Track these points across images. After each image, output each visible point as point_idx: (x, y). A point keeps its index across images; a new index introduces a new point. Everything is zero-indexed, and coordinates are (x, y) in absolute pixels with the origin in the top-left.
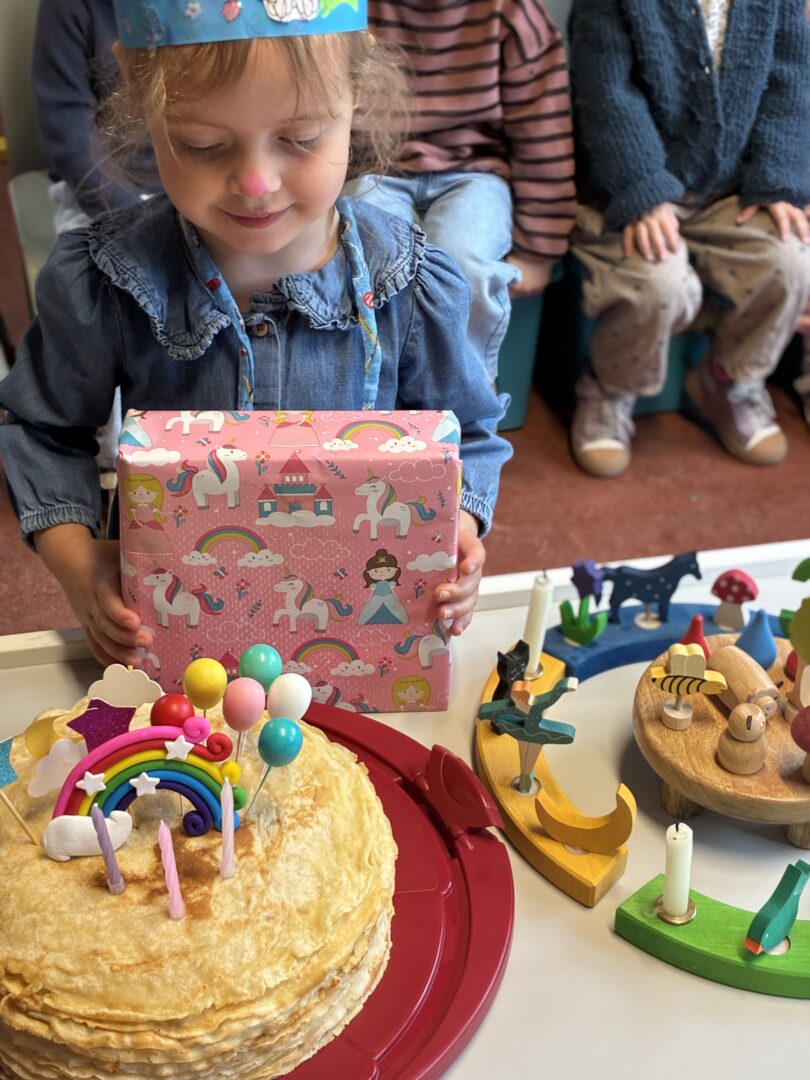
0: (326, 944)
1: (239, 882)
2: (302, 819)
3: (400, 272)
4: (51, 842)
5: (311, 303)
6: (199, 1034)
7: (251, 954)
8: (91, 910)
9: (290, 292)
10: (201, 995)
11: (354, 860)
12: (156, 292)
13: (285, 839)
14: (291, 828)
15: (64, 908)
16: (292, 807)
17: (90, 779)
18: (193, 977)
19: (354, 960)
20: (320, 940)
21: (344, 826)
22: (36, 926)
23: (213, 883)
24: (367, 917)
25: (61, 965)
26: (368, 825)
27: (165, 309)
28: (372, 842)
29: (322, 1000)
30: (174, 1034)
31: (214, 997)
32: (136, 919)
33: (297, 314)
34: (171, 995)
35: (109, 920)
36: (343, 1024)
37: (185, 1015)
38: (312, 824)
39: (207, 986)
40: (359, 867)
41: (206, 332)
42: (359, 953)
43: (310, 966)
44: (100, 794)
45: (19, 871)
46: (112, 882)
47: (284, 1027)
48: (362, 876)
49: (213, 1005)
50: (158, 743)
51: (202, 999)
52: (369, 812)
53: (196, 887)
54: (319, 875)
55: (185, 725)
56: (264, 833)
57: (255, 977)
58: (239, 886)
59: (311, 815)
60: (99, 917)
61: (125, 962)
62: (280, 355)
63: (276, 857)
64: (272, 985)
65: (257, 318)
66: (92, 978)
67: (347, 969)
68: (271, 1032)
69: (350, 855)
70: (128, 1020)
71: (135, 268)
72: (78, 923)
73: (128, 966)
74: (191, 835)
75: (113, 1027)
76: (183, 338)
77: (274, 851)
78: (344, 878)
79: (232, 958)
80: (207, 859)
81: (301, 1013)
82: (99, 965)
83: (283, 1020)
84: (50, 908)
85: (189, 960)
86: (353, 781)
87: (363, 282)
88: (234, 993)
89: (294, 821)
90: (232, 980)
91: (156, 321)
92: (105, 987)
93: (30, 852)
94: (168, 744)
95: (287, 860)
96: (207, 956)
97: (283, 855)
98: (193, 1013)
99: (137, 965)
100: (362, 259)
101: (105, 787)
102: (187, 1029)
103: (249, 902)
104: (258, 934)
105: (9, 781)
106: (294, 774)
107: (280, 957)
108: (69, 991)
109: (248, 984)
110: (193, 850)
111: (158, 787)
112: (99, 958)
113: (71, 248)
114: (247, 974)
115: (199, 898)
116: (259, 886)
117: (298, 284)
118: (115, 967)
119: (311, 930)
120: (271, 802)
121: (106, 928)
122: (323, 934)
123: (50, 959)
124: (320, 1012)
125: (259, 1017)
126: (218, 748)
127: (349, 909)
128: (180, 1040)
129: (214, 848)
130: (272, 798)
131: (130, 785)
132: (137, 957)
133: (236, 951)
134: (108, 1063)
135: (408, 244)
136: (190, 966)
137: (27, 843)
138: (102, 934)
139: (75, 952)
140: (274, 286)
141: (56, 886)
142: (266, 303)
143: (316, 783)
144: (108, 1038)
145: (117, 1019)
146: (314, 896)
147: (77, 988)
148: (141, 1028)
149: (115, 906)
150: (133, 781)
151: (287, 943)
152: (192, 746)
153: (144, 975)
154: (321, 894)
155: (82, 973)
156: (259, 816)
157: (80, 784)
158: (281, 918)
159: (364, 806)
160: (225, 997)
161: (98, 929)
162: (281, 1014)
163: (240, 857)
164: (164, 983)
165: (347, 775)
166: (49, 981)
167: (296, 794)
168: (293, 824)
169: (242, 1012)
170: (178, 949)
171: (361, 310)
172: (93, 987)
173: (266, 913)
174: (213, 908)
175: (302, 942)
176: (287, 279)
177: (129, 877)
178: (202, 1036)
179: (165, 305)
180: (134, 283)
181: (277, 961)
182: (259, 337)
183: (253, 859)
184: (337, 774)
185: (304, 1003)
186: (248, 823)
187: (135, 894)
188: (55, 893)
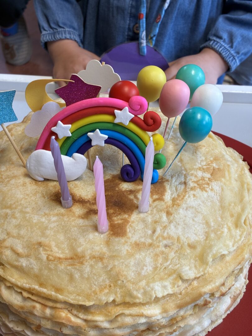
0: (205, 274)
1: (150, 216)
2: (202, 185)
6: (100, 319)
7: (148, 269)
8: (45, 214)
10: (106, 291)
11: (234, 219)
13: (187, 195)
14: (192, 189)
15: (28, 210)
16: (196, 176)
17: (61, 126)
18: (104, 277)
19: (224, 289)
20: (201, 270)
21: (229, 196)
22: (7, 218)
23: (132, 213)
24: (238, 261)
25: (15, 248)
29: (195, 313)
30: (81, 315)
31: (116, 295)
32: (74, 226)
34: (84, 286)
35: (55, 224)
36: (207, 330)
37: (91, 303)
38: (208, 189)
39: (112, 285)
40: (237, 225)
42: (228, 285)
43: (191, 287)
44: (68, 138)
45: (8, 181)
46: (63, 199)
47: (164, 327)
48: (238, 231)
49: (114, 301)
50: (109, 110)
51: (107, 294)
52: (248, 190)
53: (120, 214)
54: (207, 223)
55: (130, 101)
56: (174, 189)
57: (149, 287)
58: (150, 219)
59: (208, 184)
60: (49, 220)
61: (58, 255)
63: (179, 205)
64: (160, 295)
66: (33, 261)
67: (217, 295)
68: (154, 329)
69: (232, 216)
70: (49, 297)
72: (34, 221)
73: (60, 258)
74: (125, 181)
75: (40, 300)
77: (178, 201)
78: (226, 230)
79: (134, 269)
80: (132, 197)
81: (178, 319)
82: (40, 253)
83: (164, 322)
84: (19, 208)
85: (103, 264)
86: (240, 170)
88: (131, 296)
89: (196, 185)
90: (131, 285)
92: (40, 270)
94: (117, 112)
95: (187, 209)
96: (116, 263)
97: (184, 206)
98: (98, 303)
99: (66, 259)
101: (71, 135)
102: (92, 313)
103: (154, 232)
104: (157, 255)
106: (201, 157)
107: (170, 275)
108: (17, 268)
109: (142, 291)
110: (124, 189)
111: (106, 142)
112: (41, 249)
114: (143, 283)
115: (120, 222)
116: (164, 222)
118: (51, 257)
119: (196, 261)
120: (182, 170)
121: (51, 229)
122: (204, 266)
123: (8, 243)
124: (192, 321)
125: (146, 317)
126: (151, 121)
127: (225, 252)
128: (86, 321)
129: (138, 191)
130: (183, 168)
131: (88, 137)
132: (68, 253)
133: (138, 264)
134: (33, 324)
136: (103, 268)
137: (20, 166)
138: (48, 232)
139: (27, 241)
141: (28, 195)
143: (214, 165)
144: (34, 307)
145: (43, 295)
146: (202, 238)
147: (22, 266)
148: (59, 305)
149: (63, 215)
150: (90, 134)
151: (177, 266)
153: (69, 267)
154: (207, 237)
155: (28, 256)
156: (172, 177)
157: (54, 129)
158: (175, 247)
159: (246, 186)
160: (123, 296)
161: (46, 228)
162: (163, 318)
163: (154, 201)
164: (82, 276)
165: (236, 165)
166: (4, 257)
167: (199, 169)
168: (195, 187)
169: (134, 310)
170: (97, 254)
172: (32, 268)
173: (165, 242)
174: (128, 230)
175: (187, 268)
177: (77, 198)
178: (102, 322)
181: (166, 279)
183: (163, 203)
184: (229, 163)
185: (182, 313)
186: (163, 180)
187: (78, 210)
188: (26, 199)
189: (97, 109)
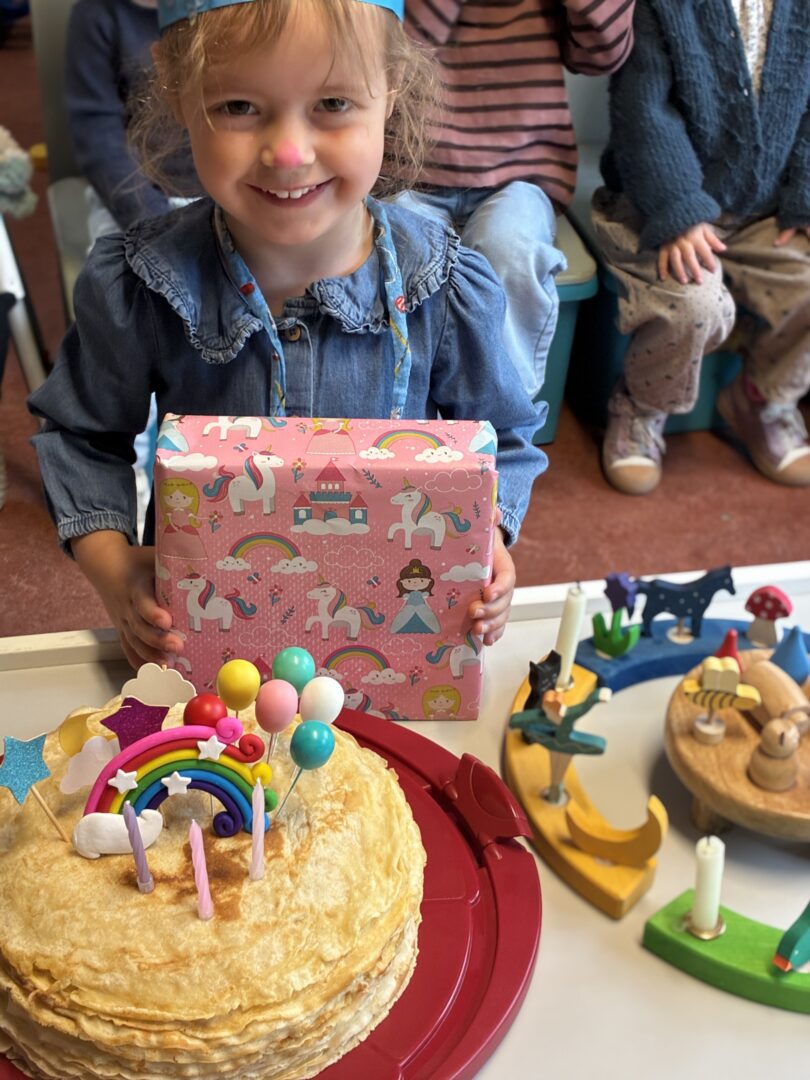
0: (353, 949)
1: (268, 884)
2: (332, 823)
3: (433, 276)
4: (81, 839)
5: (343, 307)
6: (225, 1035)
7: (279, 956)
8: (120, 907)
9: (321, 296)
10: (228, 995)
11: (382, 865)
12: (190, 296)
13: (314, 843)
14: (320, 831)
15: (93, 905)
16: (322, 811)
17: (122, 777)
18: (221, 977)
19: (381, 966)
20: (348, 944)
21: (373, 832)
22: (65, 923)
23: (242, 884)
24: (395, 923)
25: (89, 962)
26: (397, 831)
27: (198, 314)
28: (401, 848)
29: (348, 1005)
30: (200, 1035)
31: (241, 998)
32: (165, 918)
33: (329, 318)
34: (197, 995)
35: (138, 919)
36: (368, 1029)
37: (212, 1015)
38: (341, 828)
39: (234, 987)
40: (388, 873)
41: (238, 335)
42: (386, 958)
43: (338, 970)
44: (131, 792)
45: (49, 868)
46: (141, 881)
47: (310, 1031)
48: (390, 881)
49: (240, 1007)
50: (190, 743)
51: (229, 1000)
52: (399, 817)
53: (225, 888)
54: (347, 879)
55: (218, 725)
56: (294, 836)
57: (283, 979)
58: (268, 888)
59: (341, 819)
60: (128, 915)
61: (153, 961)
62: (312, 359)
63: (305, 860)
64: (299, 988)
65: (290, 321)
66: (118, 975)
67: (374, 975)
68: (297, 1036)
69: (380, 860)
70: (153, 1019)
71: (169, 272)
72: (107, 920)
73: (156, 965)
74: (220, 836)
75: (140, 1026)
76: (216, 341)
77: (303, 854)
78: (373, 883)
79: (259, 960)
80: (236, 860)
81: (327, 1017)
82: (126, 963)
83: (309, 1023)
84: (79, 904)
85: (217, 961)
86: (384, 786)
87: (395, 286)
88: (262, 996)
89: (324, 824)
90: (259, 982)
91: (189, 324)
92: (132, 985)
93: (60, 849)
94: (201, 744)
95: (316, 863)
96: (235, 957)
97: (313, 859)
98: (219, 1013)
99: (166, 964)
100: (395, 263)
101: (136, 786)
102: (213, 1029)
103: (277, 904)
104: (286, 936)
105: (41, 777)
106: (325, 778)
107: (307, 960)
108: (97, 989)
109: (274, 986)
110: (222, 851)
111: (189, 787)
112: (127, 957)
113: (107, 252)
114: (275, 976)
115: (228, 899)
116: (288, 889)
117: (330, 288)
118: (143, 966)
119: (339, 934)
120: (301, 805)
121: (134, 927)
122: (351, 939)
123: (78, 956)
124: (346, 1017)
125: (286, 1019)
126: (250, 749)
127: (377, 914)
128: (206, 1041)
129: (243, 849)
130: (302, 801)
131: (162, 784)
132: (166, 956)
133: (264, 952)
134: (133, 1061)
135: (442, 247)
136: (218, 967)
137: (57, 839)
138: (131, 932)
139: (104, 949)
140: (307, 291)
141: (85, 884)
142: (298, 307)
143: (346, 787)
144: (134, 1037)
145: (145, 1018)
146: (343, 900)
147: (105, 985)
148: (167, 1027)
149: (145, 904)
150: (165, 780)
151: (315, 947)
152: (224, 746)
153: (171, 975)
154: (350, 899)
155: (110, 970)
156: (289, 818)
157: (112, 782)
158: (309, 921)
159: (394, 811)
160: (252, 998)
161: (126, 927)
162: (307, 1017)
163: (270, 859)
164: (191, 983)
165: (377, 780)
166: (77, 977)
167: (326, 798)
168: (323, 827)
169: (268, 1014)
170: (206, 950)
171: (392, 314)
172: (121, 985)
173: (294, 916)
174: (242, 910)
175: (329, 946)
176: (319, 284)
177: (158, 876)
178: (228, 1037)
179: (199, 306)
180: (167, 287)
181: (304, 965)
182: (292, 342)
183: (282, 861)
184: (367, 779)
185: (330, 1007)
186: (278, 825)
187: (164, 893)
188: (84, 890)
189: (171, 745)
